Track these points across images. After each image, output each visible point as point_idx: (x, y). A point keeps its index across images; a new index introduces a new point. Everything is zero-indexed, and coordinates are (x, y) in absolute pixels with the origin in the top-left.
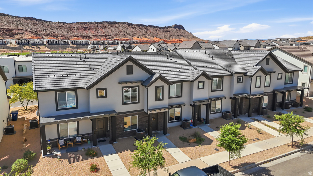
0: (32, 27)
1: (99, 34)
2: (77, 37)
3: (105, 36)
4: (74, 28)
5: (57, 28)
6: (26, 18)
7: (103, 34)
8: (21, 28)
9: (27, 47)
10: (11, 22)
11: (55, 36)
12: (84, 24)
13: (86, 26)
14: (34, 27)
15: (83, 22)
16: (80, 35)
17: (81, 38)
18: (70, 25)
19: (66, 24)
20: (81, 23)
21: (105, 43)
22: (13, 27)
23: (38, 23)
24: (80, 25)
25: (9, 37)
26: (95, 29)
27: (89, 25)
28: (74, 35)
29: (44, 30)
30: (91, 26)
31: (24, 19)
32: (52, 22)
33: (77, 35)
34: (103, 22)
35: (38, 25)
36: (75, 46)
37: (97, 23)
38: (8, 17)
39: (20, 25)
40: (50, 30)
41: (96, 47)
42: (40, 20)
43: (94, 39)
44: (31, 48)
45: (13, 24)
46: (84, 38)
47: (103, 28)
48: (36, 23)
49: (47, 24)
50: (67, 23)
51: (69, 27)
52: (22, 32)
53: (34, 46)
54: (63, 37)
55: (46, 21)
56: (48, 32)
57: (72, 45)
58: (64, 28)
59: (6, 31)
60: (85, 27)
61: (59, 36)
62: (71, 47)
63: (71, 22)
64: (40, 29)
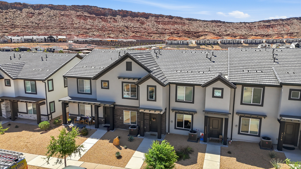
0: (216, 28)
1: (283, 32)
2: (256, 36)
3: (290, 34)
4: (255, 27)
5: (238, 28)
6: (212, 21)
7: (288, 31)
8: (206, 30)
9: (203, 46)
10: (200, 26)
11: (234, 36)
12: (267, 22)
13: (268, 24)
14: (218, 28)
15: (266, 20)
16: (260, 34)
17: (261, 37)
18: (252, 24)
19: (247, 24)
20: (264, 21)
21: (283, 41)
22: (201, 30)
23: (221, 25)
24: (262, 24)
25: (196, 38)
26: (279, 27)
27: (273, 23)
28: (254, 34)
29: (226, 31)
30: (275, 23)
31: (210, 22)
32: (234, 23)
33: (257, 34)
34: (291, 18)
35: (221, 26)
36: (247, 45)
37: (282, 20)
38: (198, 22)
39: (206, 28)
40: (231, 30)
41: (267, 46)
42: (224, 22)
43: (276, 37)
44: (206, 47)
45: (201, 27)
46: (263, 37)
47: (289, 25)
48: (220, 25)
49: (229, 25)
50: (249, 23)
51: (250, 27)
52: (206, 34)
53: (209, 46)
54: (241, 37)
55: (229, 22)
56: (228, 33)
57: (244, 44)
58: (245, 28)
59: (195, 33)
60: (267, 26)
61: (237, 36)
62: (243, 46)
63: (253, 22)
64: (222, 30)
